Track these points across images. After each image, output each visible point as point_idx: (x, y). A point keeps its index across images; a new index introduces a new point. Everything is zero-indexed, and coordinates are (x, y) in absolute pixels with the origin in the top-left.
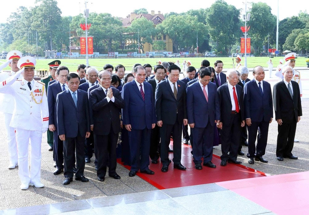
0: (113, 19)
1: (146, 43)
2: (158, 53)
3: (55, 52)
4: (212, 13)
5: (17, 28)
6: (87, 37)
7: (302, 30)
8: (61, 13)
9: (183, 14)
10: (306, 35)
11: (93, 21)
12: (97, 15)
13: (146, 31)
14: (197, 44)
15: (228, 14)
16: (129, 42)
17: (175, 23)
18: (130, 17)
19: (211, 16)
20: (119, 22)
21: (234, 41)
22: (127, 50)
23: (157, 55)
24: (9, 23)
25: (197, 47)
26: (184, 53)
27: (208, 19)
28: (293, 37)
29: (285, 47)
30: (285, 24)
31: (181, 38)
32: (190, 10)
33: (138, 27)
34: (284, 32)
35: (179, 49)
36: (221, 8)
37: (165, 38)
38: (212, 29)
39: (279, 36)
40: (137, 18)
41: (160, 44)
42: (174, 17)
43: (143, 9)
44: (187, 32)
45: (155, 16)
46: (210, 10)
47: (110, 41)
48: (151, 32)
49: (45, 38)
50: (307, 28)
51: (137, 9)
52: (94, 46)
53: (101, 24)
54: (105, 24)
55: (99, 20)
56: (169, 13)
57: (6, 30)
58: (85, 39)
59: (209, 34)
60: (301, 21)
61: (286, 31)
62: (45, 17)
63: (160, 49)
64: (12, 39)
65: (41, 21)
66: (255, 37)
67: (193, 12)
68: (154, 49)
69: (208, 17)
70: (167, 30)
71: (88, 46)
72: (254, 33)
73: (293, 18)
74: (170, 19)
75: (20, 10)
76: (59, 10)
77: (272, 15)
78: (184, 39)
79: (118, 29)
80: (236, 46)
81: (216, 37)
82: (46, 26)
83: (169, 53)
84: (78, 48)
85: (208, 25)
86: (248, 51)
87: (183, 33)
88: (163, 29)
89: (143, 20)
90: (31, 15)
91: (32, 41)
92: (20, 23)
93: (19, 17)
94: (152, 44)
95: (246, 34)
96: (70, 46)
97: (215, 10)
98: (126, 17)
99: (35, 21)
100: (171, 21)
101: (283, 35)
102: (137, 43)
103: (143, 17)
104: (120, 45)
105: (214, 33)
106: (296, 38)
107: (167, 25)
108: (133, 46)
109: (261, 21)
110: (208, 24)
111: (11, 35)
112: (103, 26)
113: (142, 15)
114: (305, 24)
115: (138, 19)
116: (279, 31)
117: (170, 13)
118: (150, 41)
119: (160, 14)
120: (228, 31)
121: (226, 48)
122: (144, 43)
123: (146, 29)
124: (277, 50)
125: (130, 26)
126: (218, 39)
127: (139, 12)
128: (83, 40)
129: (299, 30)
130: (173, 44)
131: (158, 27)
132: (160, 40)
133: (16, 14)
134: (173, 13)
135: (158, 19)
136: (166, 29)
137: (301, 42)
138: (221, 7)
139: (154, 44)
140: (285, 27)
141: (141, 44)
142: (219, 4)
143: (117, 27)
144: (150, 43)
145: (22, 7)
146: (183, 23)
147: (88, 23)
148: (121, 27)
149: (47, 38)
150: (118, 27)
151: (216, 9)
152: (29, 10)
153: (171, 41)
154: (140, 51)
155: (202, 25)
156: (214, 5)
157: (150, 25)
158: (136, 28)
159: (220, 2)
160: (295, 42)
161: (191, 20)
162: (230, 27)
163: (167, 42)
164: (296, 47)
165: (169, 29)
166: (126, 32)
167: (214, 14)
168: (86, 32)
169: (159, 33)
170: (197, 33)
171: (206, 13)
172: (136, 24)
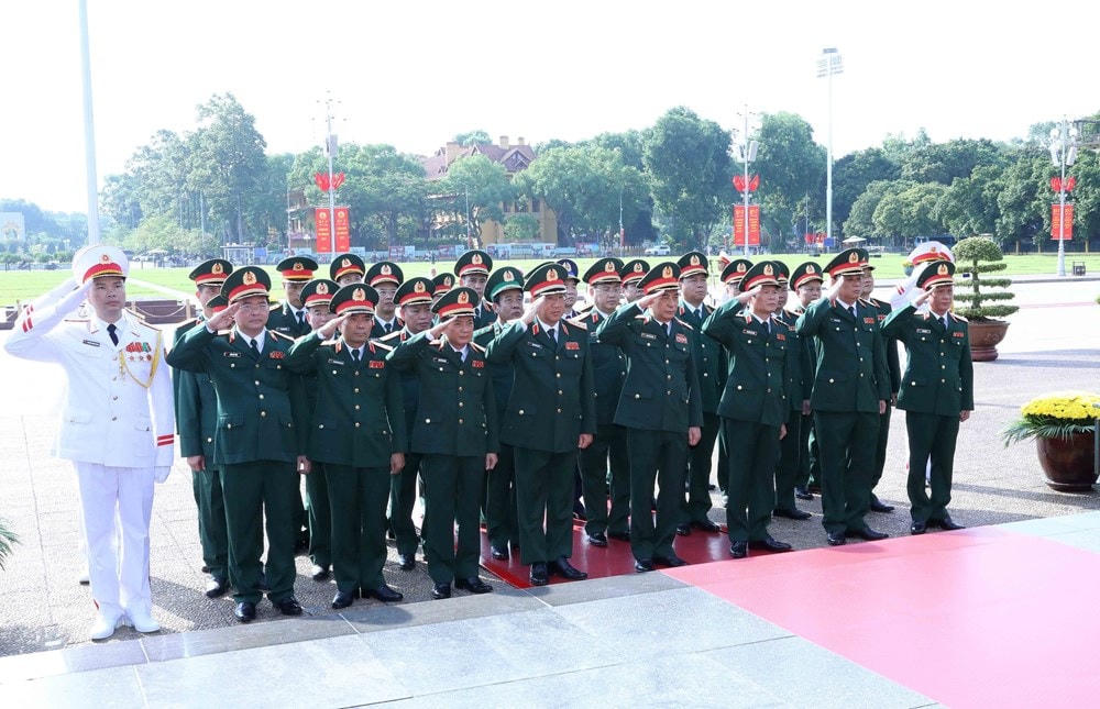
0: (400, 159)
1: (488, 221)
2: (519, 247)
3: (251, 249)
4: (659, 142)
5: (150, 186)
6: (332, 206)
7: (893, 183)
8: (265, 146)
9: (582, 144)
10: (902, 195)
11: (349, 166)
12: (357, 150)
13: (487, 188)
14: (620, 222)
15: (699, 143)
16: (442, 219)
17: (563, 168)
18: (444, 153)
19: (657, 150)
20: (415, 167)
21: (717, 214)
22: (438, 239)
23: (517, 251)
24: (131, 174)
25: (622, 229)
26: (588, 247)
27: (648, 158)
28: (869, 201)
29: (849, 227)
30: (849, 167)
31: (578, 207)
32: (602, 134)
33: (467, 179)
34: (847, 188)
35: (574, 236)
36: (682, 128)
37: (536, 209)
38: (660, 184)
39: (834, 200)
40: (463, 156)
41: (525, 223)
43: (477, 132)
44: (593, 191)
45: (507, 151)
46: (652, 133)
47: (394, 218)
48: (502, 193)
49: (222, 212)
50: (904, 179)
51: (463, 134)
52: (351, 232)
53: (370, 172)
54: (378, 173)
55: (365, 164)
56: (547, 141)
57: (122, 193)
58: (328, 212)
59: (652, 195)
60: (890, 159)
61: (852, 187)
62: (222, 156)
63: (523, 237)
64: (138, 214)
65: (214, 169)
66: (770, 205)
67: (609, 138)
68: (507, 237)
69: (648, 153)
70: (542, 187)
71: (336, 231)
72: (767, 193)
73: (870, 153)
74: (550, 159)
75: (160, 138)
76: (260, 137)
77: (814, 144)
78: (586, 209)
79: (415, 186)
80: (722, 227)
81: (669, 204)
82: (226, 181)
83: (547, 248)
84: (311, 235)
86: (754, 240)
87: (584, 194)
88: (530, 183)
89: (479, 161)
90: (187, 152)
91: (189, 220)
92: (158, 173)
93: (158, 157)
94: (504, 223)
95: (746, 197)
96: (289, 233)
97: (666, 134)
98: (433, 155)
99: (197, 167)
100: (551, 162)
101: (844, 197)
102: (465, 222)
103: (479, 152)
104: (419, 226)
105: (667, 195)
106: (877, 204)
107: (541, 172)
108: (455, 228)
109: (787, 160)
110: (650, 171)
111: (135, 204)
112: (374, 178)
113: (475, 149)
114: (900, 167)
115: (464, 159)
116: (833, 188)
117: (549, 142)
118: (498, 217)
119: (523, 146)
120: (702, 186)
121: (696, 231)
122: (481, 221)
123: (488, 183)
124: (829, 236)
125: (445, 178)
126: (674, 208)
127: (468, 140)
128: (323, 215)
129: (886, 182)
130: (559, 223)
131: (517, 179)
132: (523, 214)
133: (148, 150)
134: (557, 143)
135: (517, 157)
136: (538, 183)
137: (890, 217)
138: (682, 124)
139: (508, 225)
140: (850, 177)
141: (474, 224)
142: (677, 117)
143: (411, 181)
144: (498, 222)
145: (164, 132)
146: (583, 169)
147: (336, 170)
148: (421, 179)
149: (229, 212)
150: (415, 180)
151: (670, 132)
152: (182, 139)
153: (552, 214)
154: (472, 242)
155: (634, 173)
156: (664, 120)
157: (497, 175)
158: (462, 184)
159: (679, 112)
160: (875, 215)
161: (604, 159)
162: (707, 176)
163: (543, 216)
164: (879, 229)
165: (546, 183)
166: (434, 194)
167: (665, 143)
169: (522, 195)
170: (621, 192)
171: (644, 140)
172: (460, 172)
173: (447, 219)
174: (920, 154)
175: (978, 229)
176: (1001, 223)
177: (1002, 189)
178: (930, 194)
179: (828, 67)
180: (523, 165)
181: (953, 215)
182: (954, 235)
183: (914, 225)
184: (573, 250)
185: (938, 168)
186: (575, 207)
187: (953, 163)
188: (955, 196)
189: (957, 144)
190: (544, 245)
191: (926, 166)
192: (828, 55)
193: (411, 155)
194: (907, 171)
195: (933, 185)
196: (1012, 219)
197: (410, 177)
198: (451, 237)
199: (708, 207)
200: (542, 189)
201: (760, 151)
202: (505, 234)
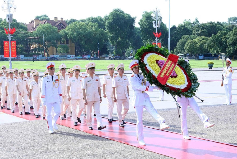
0: (18, 24)
1: (51, 47)
2: (61, 56)
4: (111, 21)
7: (190, 36)
9: (82, 21)
10: (194, 40)
14: (98, 48)
15: (125, 22)
16: (32, 46)
17: (78, 29)
18: (33, 22)
19: (110, 23)
20: (24, 27)
22: (31, 53)
23: (61, 58)
25: (98, 50)
27: (107, 26)
28: (183, 42)
29: (176, 50)
30: (175, 31)
32: (90, 18)
33: (44, 32)
37: (67, 43)
38: (111, 35)
39: (171, 41)
41: (64, 48)
42: (77, 23)
43: (44, 16)
44: (88, 37)
45: (58, 22)
46: (108, 17)
48: (56, 37)
50: (194, 35)
59: (108, 39)
60: (189, 28)
61: (176, 37)
63: (64, 53)
67: (93, 19)
69: (107, 24)
70: (70, 35)
73: (181, 26)
74: (73, 25)
78: (86, 43)
79: (24, 34)
81: (114, 42)
83: (72, 56)
85: (107, 31)
87: (85, 38)
88: (66, 34)
89: (48, 25)
94: (57, 48)
95: (157, 40)
97: (113, 18)
98: (29, 23)
100: (74, 27)
103: (47, 22)
104: (25, 48)
105: (112, 39)
106: (186, 43)
107: (70, 30)
108: (39, 49)
110: (108, 31)
113: (45, 21)
114: (192, 31)
115: (42, 25)
118: (54, 45)
119: (63, 21)
120: (125, 36)
122: (49, 47)
123: (51, 34)
125: (35, 31)
126: (116, 43)
127: (41, 18)
129: (187, 36)
131: (61, 32)
132: (63, 45)
135: (61, 25)
136: (69, 34)
137: (190, 47)
138: (119, 15)
140: (175, 34)
141: (46, 48)
142: (117, 12)
144: (54, 47)
146: (85, 29)
148: (27, 31)
150: (24, 31)
151: (115, 17)
153: (73, 45)
154: (45, 54)
155: (103, 31)
156: (113, 13)
157: (54, 31)
158: (41, 33)
159: (117, 10)
160: (185, 46)
161: (92, 26)
162: (127, 33)
163: (70, 45)
164: (186, 51)
165: (72, 34)
166: (31, 37)
167: (113, 21)
168: (10, 36)
169: (63, 38)
170: (98, 38)
171: (105, 20)
172: (41, 29)
173: (35, 46)
174: (198, 26)
175: (220, 52)
176: (228, 50)
177: (228, 38)
178: (203, 40)
180: (63, 27)
181: (212, 47)
182: (212, 54)
183: (198, 50)
184: (81, 57)
185: (204, 31)
186: (82, 43)
187: (209, 30)
188: (212, 41)
189: (210, 23)
190: (71, 56)
191: (201, 31)
193: (22, 23)
194: (194, 32)
195: (203, 37)
196: (232, 49)
197: (23, 31)
198: (36, 52)
199: (127, 43)
200: (71, 36)
201: (145, 25)
202: (57, 51)
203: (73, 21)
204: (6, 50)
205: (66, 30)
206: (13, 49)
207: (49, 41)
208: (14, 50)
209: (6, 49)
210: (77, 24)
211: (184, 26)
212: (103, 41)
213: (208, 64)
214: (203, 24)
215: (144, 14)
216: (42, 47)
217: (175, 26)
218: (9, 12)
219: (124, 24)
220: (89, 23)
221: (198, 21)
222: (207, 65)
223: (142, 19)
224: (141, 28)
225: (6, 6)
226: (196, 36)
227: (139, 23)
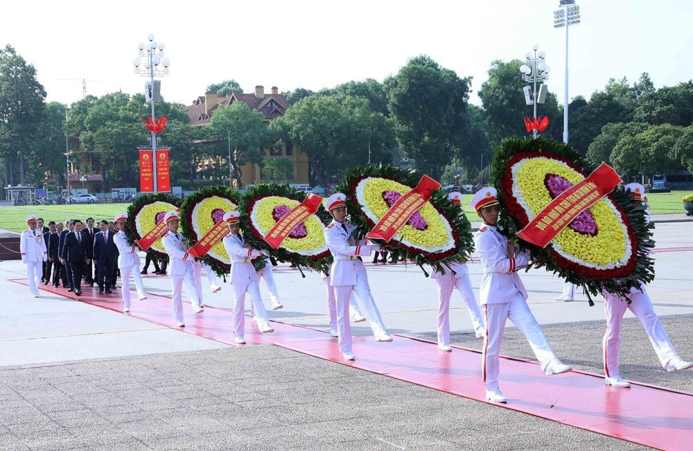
1: (248, 164)
3: (33, 190)
4: (404, 90)
7: (627, 125)
8: (45, 96)
9: (326, 93)
10: (638, 136)
11: (121, 113)
12: (128, 99)
13: (247, 134)
15: (442, 91)
17: (316, 114)
18: (203, 102)
19: (402, 97)
20: (180, 114)
27: (393, 105)
28: (605, 142)
31: (330, 151)
32: (348, 84)
33: (229, 126)
34: (581, 131)
36: (425, 76)
37: (289, 152)
38: (404, 128)
41: (281, 165)
42: (314, 99)
43: (230, 83)
44: (344, 136)
45: (265, 98)
46: (396, 81)
48: (261, 138)
50: (637, 122)
55: (135, 112)
56: (293, 91)
59: (397, 139)
60: (621, 103)
61: (585, 130)
63: (280, 178)
67: (354, 87)
69: (393, 100)
70: (297, 132)
73: (599, 99)
74: (304, 106)
76: (40, 87)
78: (337, 152)
79: (182, 131)
81: (413, 147)
84: (86, 177)
85: (393, 118)
87: (336, 138)
88: (287, 129)
89: (239, 108)
94: (262, 166)
97: (410, 82)
98: (193, 103)
100: (305, 109)
103: (236, 100)
104: (184, 169)
105: (406, 137)
106: (615, 145)
107: (296, 119)
110: (395, 117)
113: (233, 97)
114: (632, 110)
115: (226, 106)
118: (256, 159)
119: (277, 95)
120: (443, 131)
122: (242, 164)
123: (248, 129)
125: (208, 124)
126: (417, 151)
129: (620, 124)
130: (310, 166)
131: (273, 124)
132: (278, 158)
135: (272, 105)
136: (294, 128)
137: (628, 156)
138: (425, 74)
139: (266, 167)
140: (584, 120)
141: (235, 166)
142: (419, 66)
143: (178, 127)
144: (256, 164)
146: (334, 116)
148: (187, 125)
150: (182, 126)
151: (414, 81)
153: (305, 157)
155: (382, 119)
156: (408, 70)
157: (256, 121)
158: (224, 129)
159: (420, 61)
160: (613, 154)
161: (354, 106)
162: (448, 121)
163: (295, 159)
165: (301, 129)
166: (198, 139)
167: (409, 91)
168: (154, 137)
169: (277, 140)
170: (370, 137)
171: (388, 89)
172: (222, 119)
173: (207, 162)
174: (652, 97)
178: (667, 134)
179: (565, 18)
180: (279, 112)
181: (692, 153)
183: (651, 164)
184: (323, 190)
185: (670, 109)
187: (683, 105)
189: (688, 87)
191: (658, 109)
192: (565, 8)
193: (175, 105)
194: (639, 113)
195: (667, 126)
197: (177, 124)
198: (211, 178)
199: (447, 150)
200: (298, 134)
201: (497, 97)
202: (262, 175)
203: (302, 94)
204: (146, 172)
205: (286, 119)
206: (161, 169)
207: (242, 148)
208: (164, 173)
209: (145, 170)
210: (314, 102)
211: (610, 97)
212: (383, 144)
213: (685, 201)
214: (666, 90)
215: (493, 67)
216: (226, 164)
217: (581, 97)
218: (152, 77)
219: (439, 98)
220: (344, 98)
221: (651, 81)
222: (682, 206)
223: (488, 83)
224: (485, 106)
225: (145, 61)
226: (643, 124)
227: (480, 94)
